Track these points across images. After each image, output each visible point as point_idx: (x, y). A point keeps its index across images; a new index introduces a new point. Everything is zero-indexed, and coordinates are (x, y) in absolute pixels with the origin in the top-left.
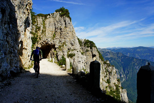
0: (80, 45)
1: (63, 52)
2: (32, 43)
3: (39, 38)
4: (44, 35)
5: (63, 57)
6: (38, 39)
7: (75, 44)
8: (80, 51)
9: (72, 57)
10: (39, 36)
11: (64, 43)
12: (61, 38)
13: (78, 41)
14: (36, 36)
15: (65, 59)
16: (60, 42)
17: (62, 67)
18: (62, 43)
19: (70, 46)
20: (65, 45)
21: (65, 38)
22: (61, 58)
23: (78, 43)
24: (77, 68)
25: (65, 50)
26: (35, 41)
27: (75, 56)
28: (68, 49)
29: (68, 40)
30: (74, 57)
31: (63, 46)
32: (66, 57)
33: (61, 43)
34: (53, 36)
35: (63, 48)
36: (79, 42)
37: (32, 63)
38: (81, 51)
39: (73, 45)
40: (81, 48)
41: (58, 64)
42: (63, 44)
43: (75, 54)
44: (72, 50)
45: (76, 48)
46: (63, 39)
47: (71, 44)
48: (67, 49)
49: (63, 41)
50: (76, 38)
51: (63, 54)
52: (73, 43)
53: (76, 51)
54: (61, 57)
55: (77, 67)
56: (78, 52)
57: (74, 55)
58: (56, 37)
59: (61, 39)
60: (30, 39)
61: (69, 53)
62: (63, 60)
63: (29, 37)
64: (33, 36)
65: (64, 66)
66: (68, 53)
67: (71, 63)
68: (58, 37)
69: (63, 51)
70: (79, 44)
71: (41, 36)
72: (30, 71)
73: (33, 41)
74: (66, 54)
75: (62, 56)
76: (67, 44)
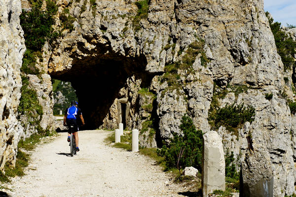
0: (284, 60)
1: (188, 96)
2: (26, 44)
3: (63, 19)
4: (88, 6)
5: (187, 125)
6: (58, 22)
7: (256, 57)
8: (284, 96)
9: (235, 125)
10: (60, 10)
11: (196, 49)
12: (179, 21)
13: (270, 37)
14: (44, 7)
15: (200, 135)
16: (175, 41)
17: (180, 179)
18: (182, 49)
19: (228, 64)
20: (198, 61)
21: (199, 23)
22: (178, 131)
23: (273, 50)
24: (266, 186)
25: (198, 89)
26: (43, 34)
27: (251, 120)
28: (218, 82)
29: (216, 31)
30: (247, 124)
31: (189, 63)
32: (202, 123)
33: (178, 47)
34: (135, 7)
35: (191, 77)
36: (277, 41)
37: (19, 152)
38: (290, 93)
39: (246, 59)
40: (286, 80)
41: (159, 163)
42: (189, 51)
43: (252, 111)
44: (240, 89)
45: (262, 77)
46: (190, 28)
47: (235, 57)
48: (210, 84)
49: (191, 40)
50: (263, 19)
51: (189, 109)
52: (244, 47)
53: (260, 95)
54: (179, 122)
55: (269, 180)
56: (269, 97)
57: (249, 115)
58: (151, 15)
59: (181, 26)
60: (16, 23)
61: (223, 103)
62: (186, 138)
63: (10, 14)
64: (28, 9)
65: (191, 171)
66: (214, 101)
67: (229, 159)
68: (163, 16)
69: (186, 92)
70: (280, 53)
71: (74, 10)
72: (8, 192)
73: (28, 36)
74: (203, 106)
75: (184, 118)
76: (209, 54)
